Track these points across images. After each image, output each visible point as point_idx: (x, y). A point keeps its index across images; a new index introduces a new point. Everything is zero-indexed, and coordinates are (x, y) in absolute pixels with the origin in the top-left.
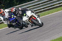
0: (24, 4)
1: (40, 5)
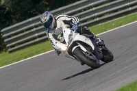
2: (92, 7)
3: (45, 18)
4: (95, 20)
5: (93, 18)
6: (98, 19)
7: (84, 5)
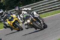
0: (40, 2)
1: (55, 3)
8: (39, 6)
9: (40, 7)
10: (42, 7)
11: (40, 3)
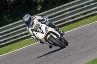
2: (21, 28)
3: (26, 18)
4: (23, 37)
5: (22, 35)
6: (25, 36)
7: (15, 26)
8: (18, 28)
9: (20, 29)
10: (22, 29)
11: (19, 23)
